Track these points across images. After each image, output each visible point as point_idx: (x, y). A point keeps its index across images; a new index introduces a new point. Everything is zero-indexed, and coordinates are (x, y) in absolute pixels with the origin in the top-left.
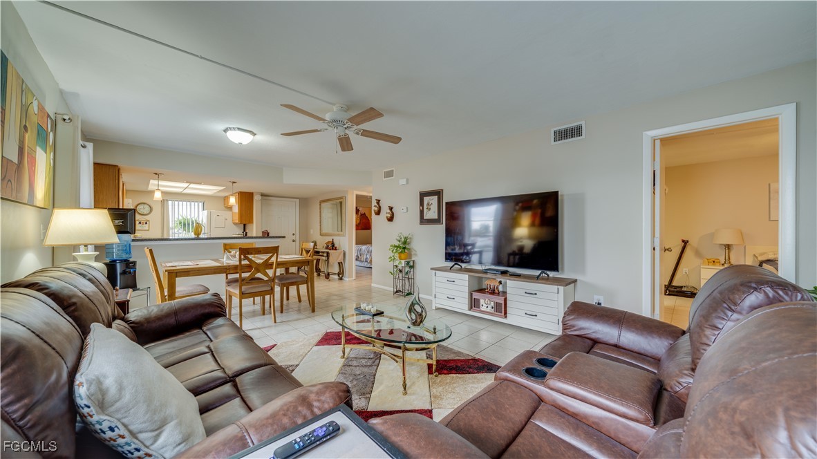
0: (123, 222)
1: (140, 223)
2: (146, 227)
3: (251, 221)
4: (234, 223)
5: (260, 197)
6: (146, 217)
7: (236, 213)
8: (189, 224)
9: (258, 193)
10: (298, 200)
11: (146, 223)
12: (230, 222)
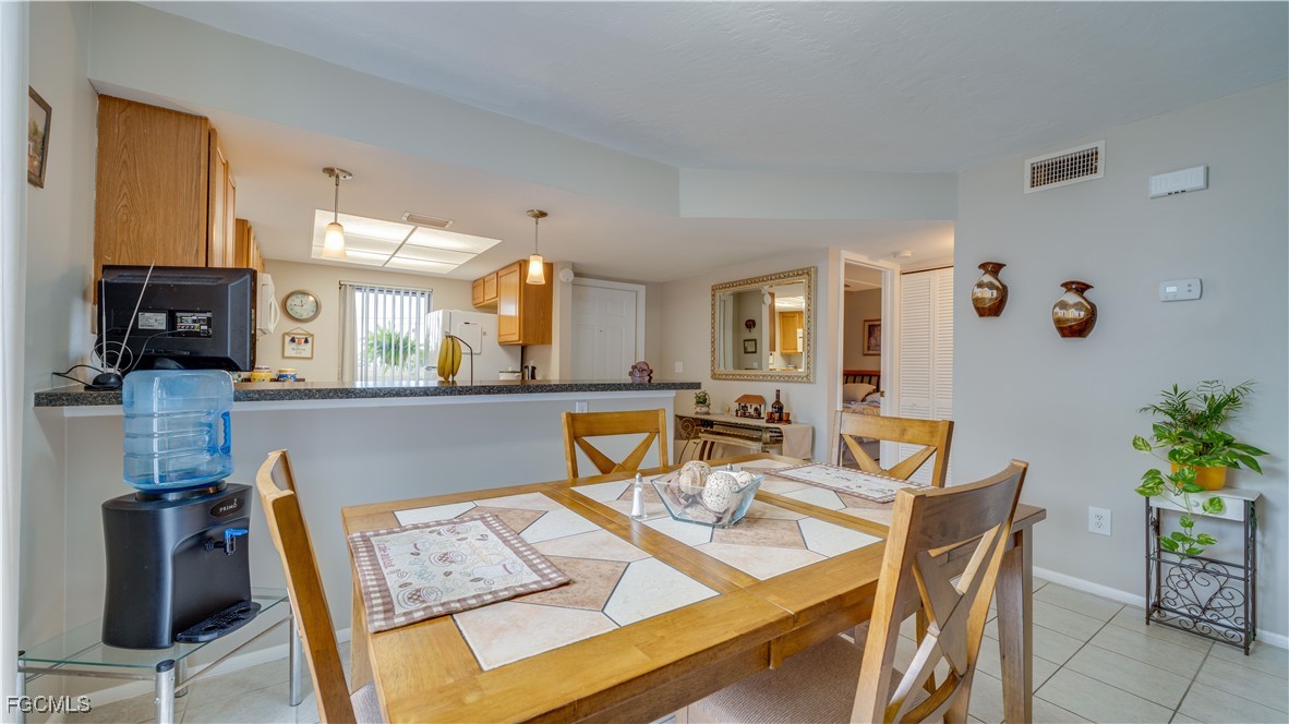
0: (209, 322)
1: (293, 340)
2: (306, 350)
3: (545, 339)
4: (502, 344)
5: (571, 276)
6: (307, 327)
7: (511, 317)
8: (397, 347)
9: (565, 264)
10: (642, 289)
11: (306, 341)
12: (492, 340)
